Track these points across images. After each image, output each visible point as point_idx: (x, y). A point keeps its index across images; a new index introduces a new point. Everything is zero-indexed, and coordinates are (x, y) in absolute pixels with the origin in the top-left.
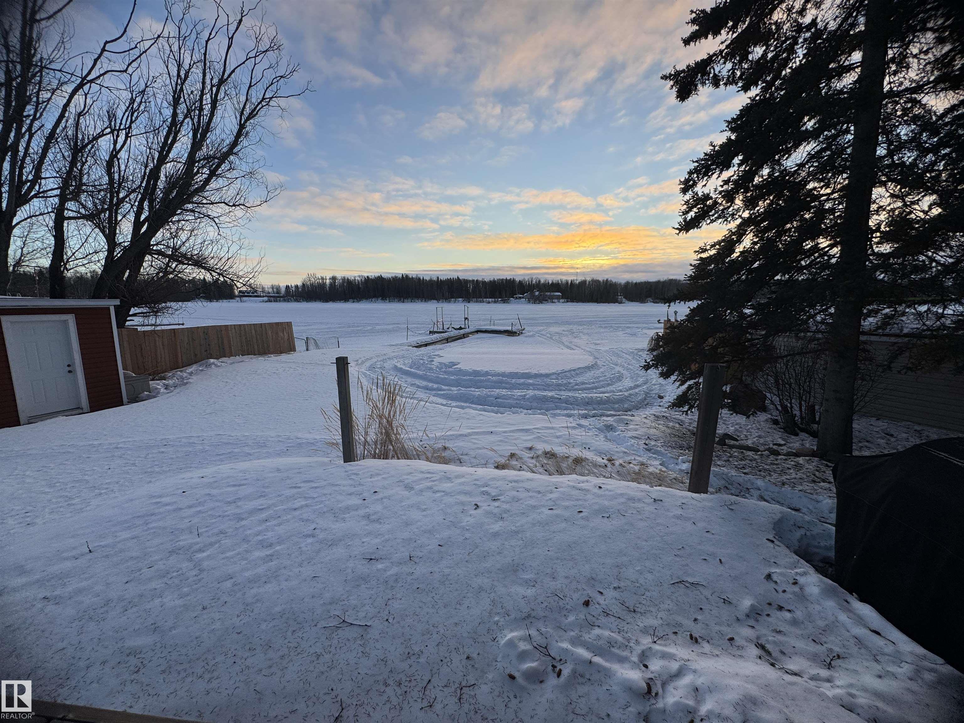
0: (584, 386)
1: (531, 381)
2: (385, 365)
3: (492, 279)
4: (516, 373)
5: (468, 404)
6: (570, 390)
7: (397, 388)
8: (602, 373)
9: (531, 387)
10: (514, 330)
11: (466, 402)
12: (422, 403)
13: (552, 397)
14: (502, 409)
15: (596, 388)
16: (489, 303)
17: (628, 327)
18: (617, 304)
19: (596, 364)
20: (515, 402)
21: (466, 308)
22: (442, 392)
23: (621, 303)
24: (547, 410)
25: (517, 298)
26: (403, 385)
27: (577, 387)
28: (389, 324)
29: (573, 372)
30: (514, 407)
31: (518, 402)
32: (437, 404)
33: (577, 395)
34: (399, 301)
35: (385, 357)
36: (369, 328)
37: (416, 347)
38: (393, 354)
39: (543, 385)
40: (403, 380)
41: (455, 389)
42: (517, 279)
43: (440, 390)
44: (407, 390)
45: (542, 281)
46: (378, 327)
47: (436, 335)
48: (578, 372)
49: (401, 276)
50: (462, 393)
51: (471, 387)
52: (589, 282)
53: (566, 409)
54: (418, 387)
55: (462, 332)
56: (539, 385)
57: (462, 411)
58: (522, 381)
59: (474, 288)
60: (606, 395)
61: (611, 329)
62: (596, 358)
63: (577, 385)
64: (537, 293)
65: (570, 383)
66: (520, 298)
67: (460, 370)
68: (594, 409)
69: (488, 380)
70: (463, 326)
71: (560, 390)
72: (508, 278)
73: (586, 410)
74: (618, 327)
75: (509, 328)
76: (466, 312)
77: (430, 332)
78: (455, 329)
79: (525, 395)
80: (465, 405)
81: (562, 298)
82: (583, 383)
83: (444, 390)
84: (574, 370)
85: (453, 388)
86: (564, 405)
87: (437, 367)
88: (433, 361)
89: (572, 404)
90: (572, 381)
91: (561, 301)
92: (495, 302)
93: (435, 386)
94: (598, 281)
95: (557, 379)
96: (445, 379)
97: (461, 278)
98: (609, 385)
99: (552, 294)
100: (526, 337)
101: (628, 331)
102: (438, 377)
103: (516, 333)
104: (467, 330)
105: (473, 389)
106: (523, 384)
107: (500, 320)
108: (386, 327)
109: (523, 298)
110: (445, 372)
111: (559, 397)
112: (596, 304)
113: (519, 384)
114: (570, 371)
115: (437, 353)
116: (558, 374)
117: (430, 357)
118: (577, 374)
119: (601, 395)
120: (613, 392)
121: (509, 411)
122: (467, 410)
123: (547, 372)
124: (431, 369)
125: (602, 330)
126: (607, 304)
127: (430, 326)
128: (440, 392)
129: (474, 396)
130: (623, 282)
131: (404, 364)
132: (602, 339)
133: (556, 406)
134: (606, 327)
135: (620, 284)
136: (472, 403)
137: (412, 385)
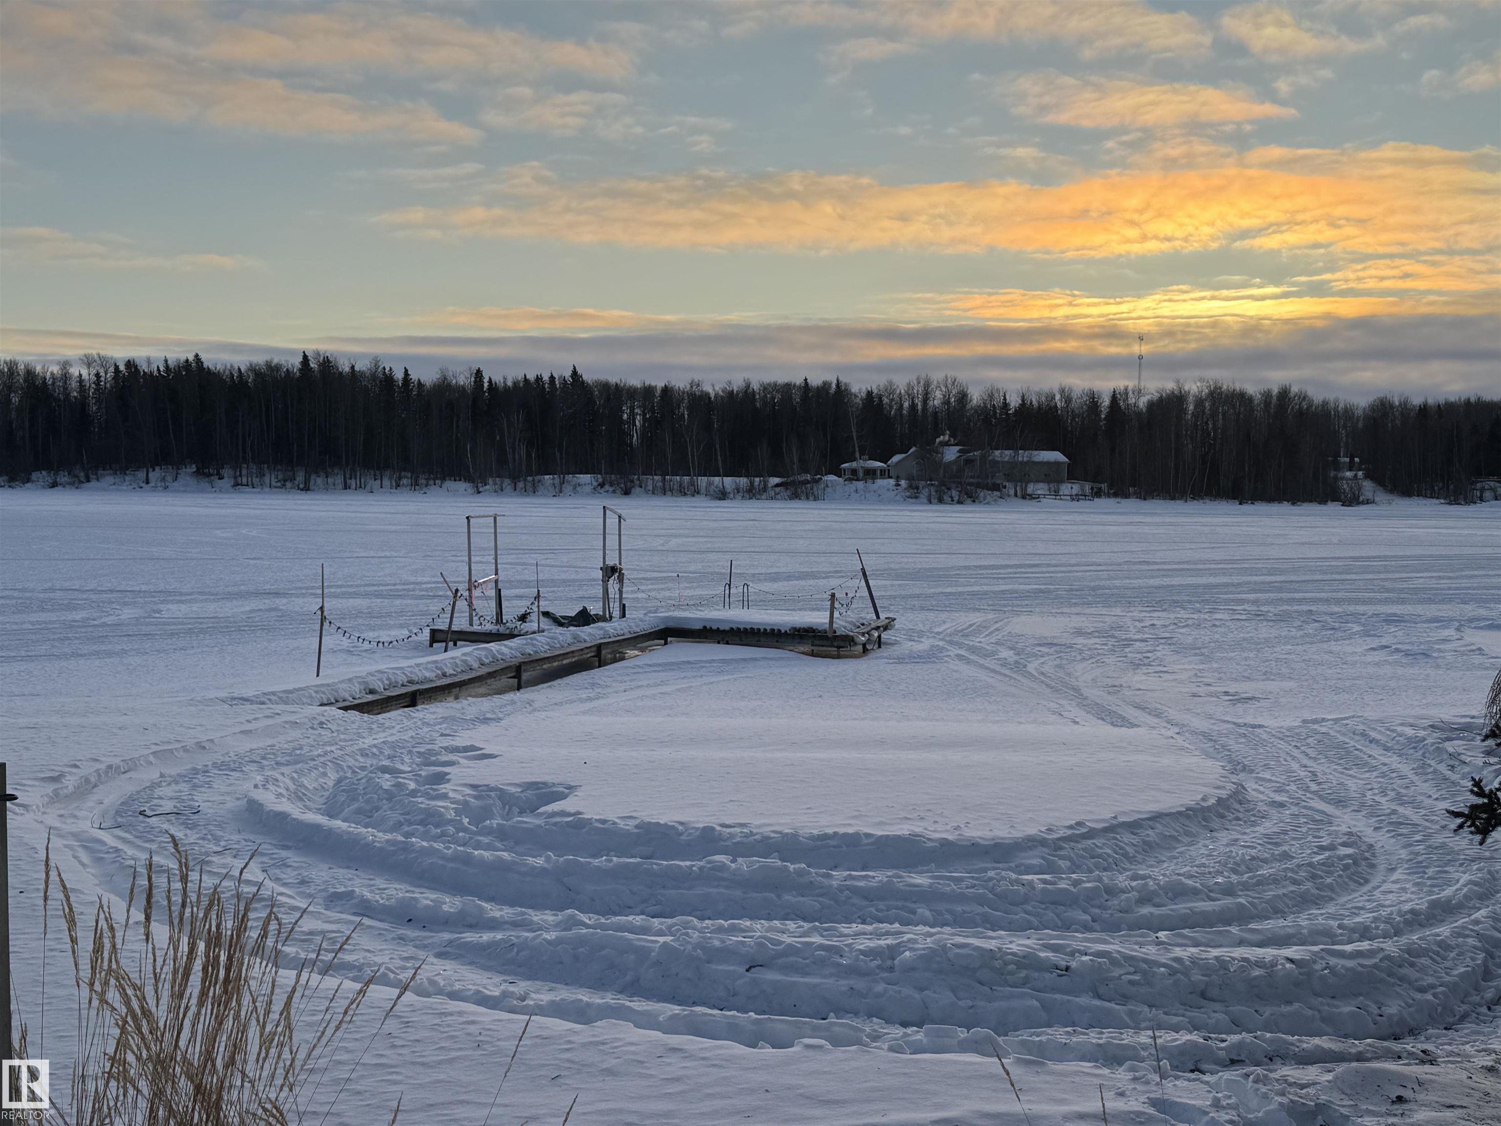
0: (1182, 907)
1: (921, 880)
2: (201, 799)
3: (737, 384)
4: (853, 841)
5: (609, 999)
6: (1112, 927)
7: (257, 915)
8: (1271, 840)
9: (924, 911)
10: (843, 624)
11: (599, 984)
12: (381, 994)
13: (1027, 961)
14: (780, 1023)
15: (1241, 916)
16: (723, 495)
17: (1391, 620)
18: (1333, 507)
19: (1239, 795)
20: (844, 984)
21: (612, 520)
22: (486, 937)
23: (1353, 500)
24: (1003, 1028)
25: (854, 475)
26: (290, 898)
27: (1146, 910)
28: (230, 596)
29: (1127, 838)
30: (840, 1011)
31: (860, 984)
32: (454, 996)
33: (1151, 952)
34: (285, 483)
35: (203, 760)
36: (127, 614)
37: (362, 708)
38: (246, 745)
39: (981, 901)
40: (289, 875)
41: (549, 917)
42: (859, 386)
43: (473, 926)
44: (307, 924)
45: (976, 396)
46: (173, 610)
47: (463, 652)
48: (1151, 835)
49: (296, 362)
50: (581, 941)
51: (625, 909)
52: (1199, 402)
53: (1098, 1022)
54: (366, 909)
55: (590, 634)
56: (961, 898)
57: (581, 1032)
58: (879, 877)
59: (653, 425)
60: (1293, 952)
61: (1310, 629)
62: (1237, 766)
63: (1146, 898)
64: (951, 454)
65: (1111, 891)
66: (871, 474)
67: (579, 824)
68: (1237, 1025)
69: (714, 875)
70: (595, 608)
71: (1067, 926)
72: (816, 381)
73: (1195, 1027)
74: (1345, 618)
75: (818, 619)
76: (612, 541)
77: (436, 637)
78: (559, 622)
79: (893, 952)
80: (597, 999)
81: (1072, 476)
82: (1178, 892)
83: (494, 925)
84: (1133, 827)
85: (536, 917)
86: (1084, 1000)
87: (464, 808)
88: (441, 778)
89: (1124, 998)
90: (1122, 880)
91: (1066, 488)
92: (751, 493)
93: (450, 904)
94: (1242, 397)
95: (1049, 868)
96: (501, 867)
97: (588, 377)
98: (1304, 901)
99: (1023, 456)
100: (900, 660)
101: (1392, 636)
102: (467, 860)
103: (849, 640)
104: (615, 628)
105: (638, 920)
106: (885, 893)
107: (775, 578)
108: (211, 608)
109: (884, 474)
110: (502, 834)
111: (1061, 960)
112: (1233, 507)
113: (868, 895)
114: (1111, 829)
115: (461, 741)
116: (1057, 845)
117: (427, 759)
118: (1148, 847)
119: (1267, 953)
120: (1328, 935)
121: (815, 1032)
122: (604, 1029)
123: (1003, 832)
124: (431, 818)
125: (1265, 631)
126: (1285, 508)
127: (435, 607)
128: (470, 937)
129: (642, 953)
130: (1361, 402)
131: (298, 796)
132: (1267, 676)
133: (1045, 1007)
134: (1282, 618)
135: (1348, 413)
136: (634, 989)
137: (335, 899)
